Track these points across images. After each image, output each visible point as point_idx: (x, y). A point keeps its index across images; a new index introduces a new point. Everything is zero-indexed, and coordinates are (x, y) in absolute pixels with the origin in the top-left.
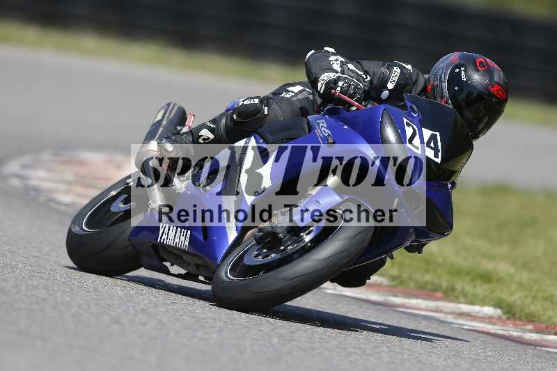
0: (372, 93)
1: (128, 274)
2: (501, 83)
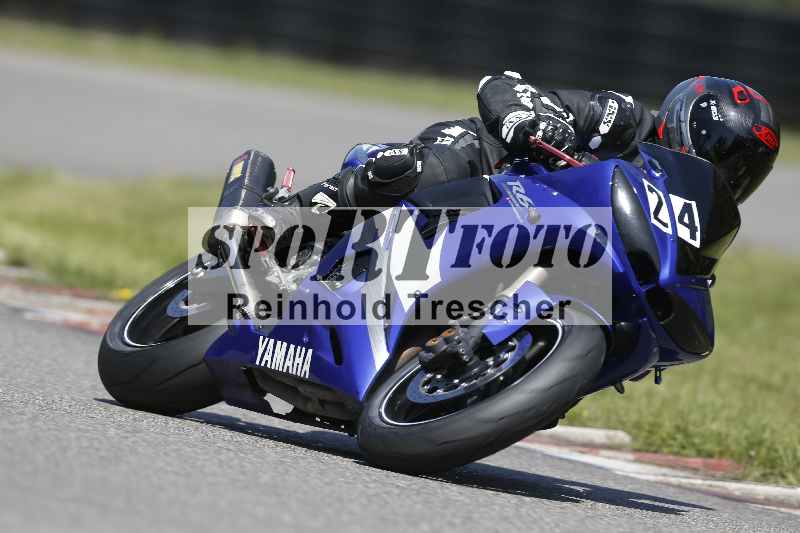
2: (772, 124)
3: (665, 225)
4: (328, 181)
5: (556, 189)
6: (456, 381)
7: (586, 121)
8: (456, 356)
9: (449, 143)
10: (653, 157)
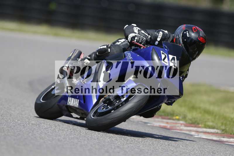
5: (139, 55)
6: (109, 106)
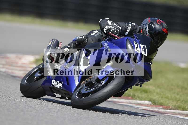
0: (122, 33)
1: (41, 98)
3: (139, 51)
4: (68, 45)
7: (124, 29)
8: (92, 82)
9: (94, 35)
10: (137, 36)
